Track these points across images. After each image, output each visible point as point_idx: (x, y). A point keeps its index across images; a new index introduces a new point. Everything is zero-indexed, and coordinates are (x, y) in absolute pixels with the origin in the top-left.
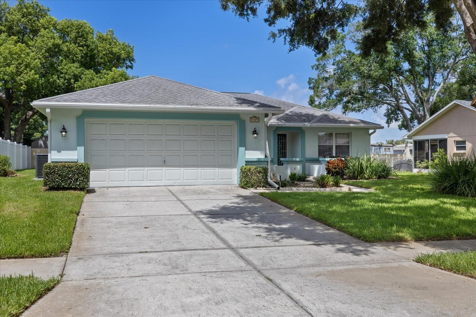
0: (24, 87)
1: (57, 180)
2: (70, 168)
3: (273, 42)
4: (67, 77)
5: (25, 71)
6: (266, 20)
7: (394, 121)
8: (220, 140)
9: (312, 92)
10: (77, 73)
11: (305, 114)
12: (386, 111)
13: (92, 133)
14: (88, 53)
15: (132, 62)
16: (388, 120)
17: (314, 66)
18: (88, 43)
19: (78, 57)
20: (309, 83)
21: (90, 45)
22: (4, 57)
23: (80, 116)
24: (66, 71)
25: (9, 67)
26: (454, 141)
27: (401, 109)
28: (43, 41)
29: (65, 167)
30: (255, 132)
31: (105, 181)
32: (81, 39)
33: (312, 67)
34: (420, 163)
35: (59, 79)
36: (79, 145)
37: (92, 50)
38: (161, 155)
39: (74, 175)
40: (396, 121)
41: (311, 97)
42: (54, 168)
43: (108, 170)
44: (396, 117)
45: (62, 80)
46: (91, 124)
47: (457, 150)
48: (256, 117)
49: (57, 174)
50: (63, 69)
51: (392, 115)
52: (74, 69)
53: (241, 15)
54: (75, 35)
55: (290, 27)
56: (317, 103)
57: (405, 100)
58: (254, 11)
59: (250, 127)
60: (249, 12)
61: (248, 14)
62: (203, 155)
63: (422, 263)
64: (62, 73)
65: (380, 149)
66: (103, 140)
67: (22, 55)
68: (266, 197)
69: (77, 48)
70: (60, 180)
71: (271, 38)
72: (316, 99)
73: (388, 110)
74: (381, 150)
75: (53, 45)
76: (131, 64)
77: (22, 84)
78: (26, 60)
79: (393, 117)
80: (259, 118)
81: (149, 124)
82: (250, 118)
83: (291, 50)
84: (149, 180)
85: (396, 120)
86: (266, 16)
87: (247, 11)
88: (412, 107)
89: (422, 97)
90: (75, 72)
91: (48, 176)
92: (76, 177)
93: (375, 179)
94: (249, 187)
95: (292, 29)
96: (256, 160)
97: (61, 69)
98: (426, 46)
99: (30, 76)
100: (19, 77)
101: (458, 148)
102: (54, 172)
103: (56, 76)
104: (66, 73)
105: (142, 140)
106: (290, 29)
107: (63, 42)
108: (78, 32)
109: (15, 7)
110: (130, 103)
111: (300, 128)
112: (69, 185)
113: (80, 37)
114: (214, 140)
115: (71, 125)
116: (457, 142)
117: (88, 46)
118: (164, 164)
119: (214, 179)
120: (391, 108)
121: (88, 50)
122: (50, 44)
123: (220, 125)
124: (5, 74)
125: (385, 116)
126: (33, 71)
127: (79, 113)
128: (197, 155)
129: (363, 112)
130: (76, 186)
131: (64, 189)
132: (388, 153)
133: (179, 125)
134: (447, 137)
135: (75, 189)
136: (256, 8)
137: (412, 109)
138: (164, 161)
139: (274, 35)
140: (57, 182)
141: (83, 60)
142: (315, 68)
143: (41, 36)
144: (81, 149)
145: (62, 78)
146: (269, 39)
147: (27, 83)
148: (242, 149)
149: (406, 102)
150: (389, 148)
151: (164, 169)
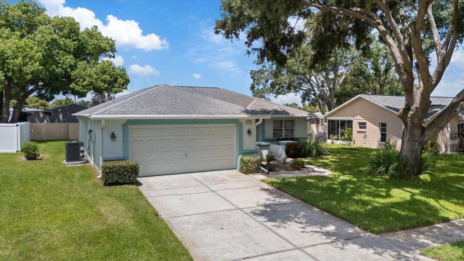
0: (30, 77)
1: (115, 177)
2: (125, 167)
4: (64, 66)
5: (30, 63)
6: (246, 43)
8: (225, 138)
10: (73, 64)
13: (133, 136)
14: (79, 46)
15: (114, 53)
17: (255, 62)
18: (79, 37)
19: (71, 49)
21: (81, 40)
22: (12, 51)
23: (125, 124)
24: (63, 62)
25: (17, 59)
26: (358, 122)
28: (43, 37)
29: (121, 167)
30: (249, 132)
32: (73, 34)
34: (333, 136)
35: (57, 68)
37: (82, 44)
38: (184, 151)
39: (128, 173)
42: (113, 169)
45: (60, 69)
46: (132, 129)
47: (360, 128)
48: (249, 121)
49: (115, 173)
50: (60, 60)
52: (70, 60)
53: (227, 37)
54: (68, 31)
55: (261, 47)
58: (237, 35)
60: (234, 36)
61: (232, 37)
62: (213, 149)
63: (425, 256)
64: (59, 63)
66: (141, 141)
67: (27, 49)
68: (264, 182)
69: (72, 43)
70: (118, 177)
71: (247, 54)
72: (256, 86)
75: (51, 40)
76: (114, 54)
77: (27, 74)
78: (31, 53)
80: (252, 121)
82: (246, 121)
86: (246, 40)
90: (71, 63)
91: (108, 175)
92: (130, 174)
94: (249, 173)
95: (263, 48)
96: (249, 152)
97: (58, 60)
99: (35, 67)
100: (25, 68)
101: (360, 127)
102: (113, 171)
103: (55, 66)
104: (63, 63)
105: (171, 140)
106: (261, 49)
108: (71, 29)
110: (164, 114)
112: (124, 180)
114: (221, 138)
115: (118, 131)
116: (360, 124)
117: (79, 41)
121: (79, 43)
122: (49, 40)
123: (225, 127)
124: (14, 66)
125: (301, 97)
126: (37, 64)
128: (209, 149)
130: (129, 181)
131: (121, 184)
133: (196, 127)
134: (352, 119)
135: (128, 184)
136: (239, 34)
138: (186, 155)
139: (249, 53)
140: (115, 179)
141: (75, 52)
143: (40, 31)
145: (59, 67)
147: (32, 73)
151: (186, 160)
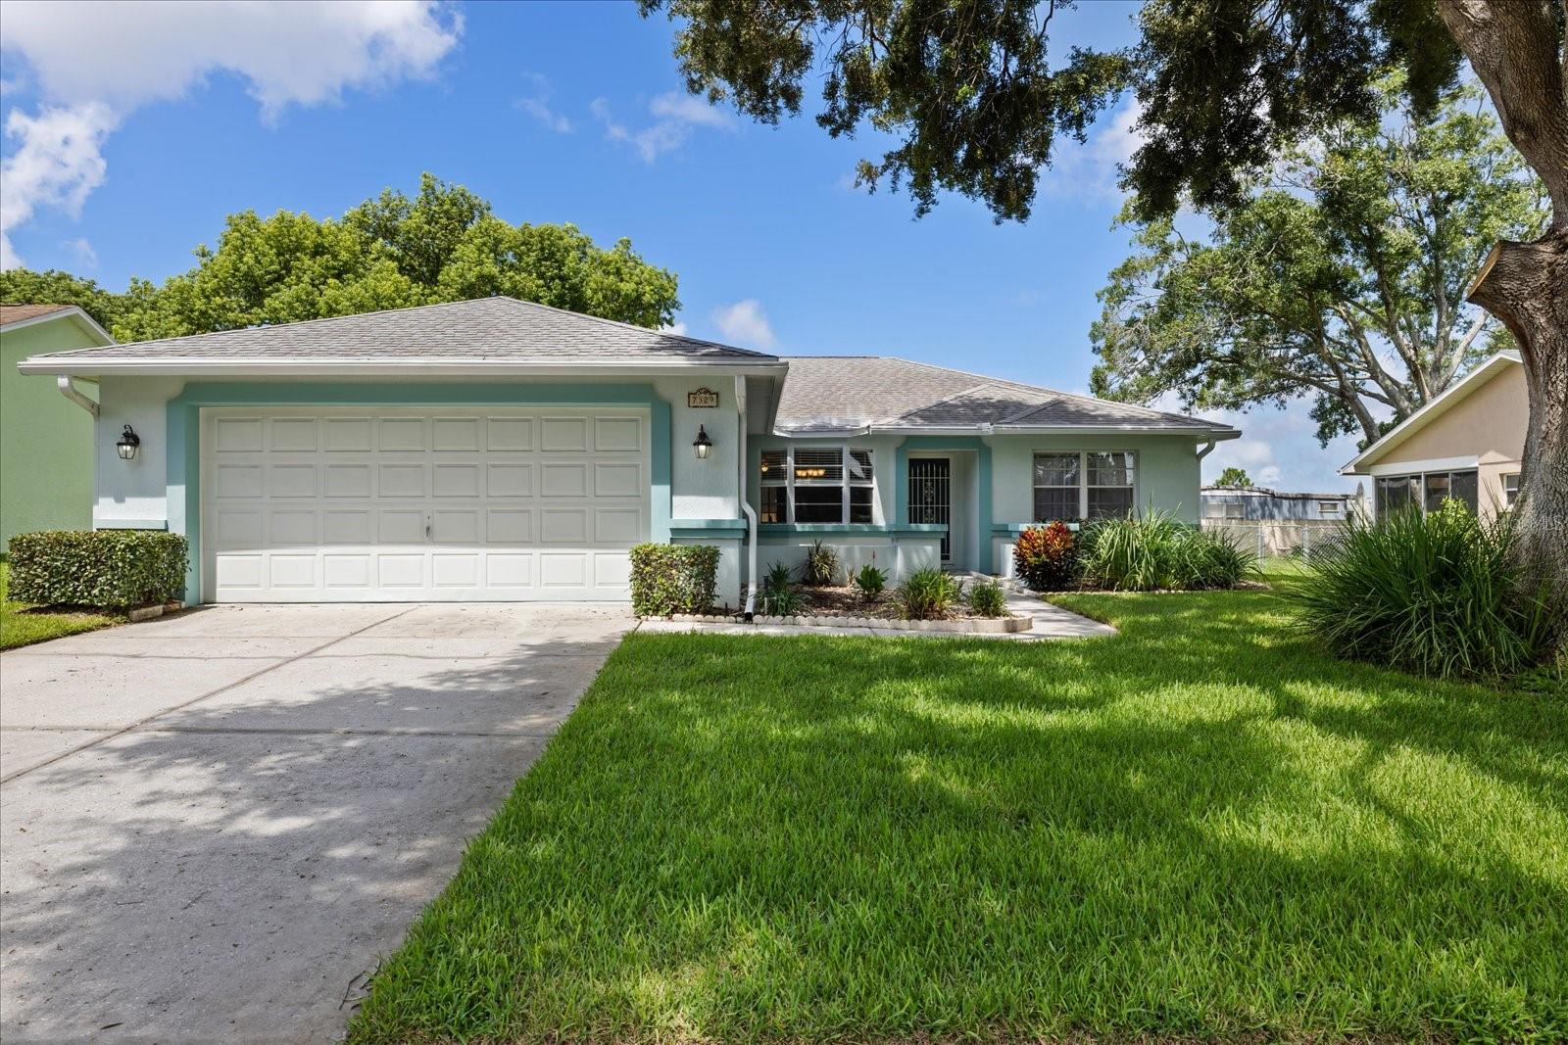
1: (38, 581)
3: (871, 192)
6: (824, 120)
7: (1340, 431)
8: (601, 466)
9: (1099, 361)
11: (999, 401)
12: (1316, 406)
13: (223, 448)
14: (565, 295)
15: (672, 310)
16: (1323, 428)
17: (1102, 293)
18: (565, 270)
20: (1094, 338)
21: (569, 276)
23: (176, 399)
26: (1502, 475)
27: (1351, 393)
30: (703, 438)
31: (257, 586)
32: (549, 263)
33: (1099, 297)
36: (171, 480)
38: (420, 512)
40: (1346, 431)
41: (1096, 371)
43: (266, 553)
44: (1346, 420)
46: (220, 421)
47: (1509, 502)
48: (707, 391)
51: (1336, 416)
53: (758, 111)
56: (1115, 387)
57: (1368, 370)
58: (792, 97)
59: (688, 420)
60: (781, 102)
61: (776, 109)
62: (548, 512)
65: (1304, 506)
66: (250, 467)
70: (46, 580)
71: (864, 181)
72: (1112, 377)
73: (1322, 401)
74: (1309, 509)
75: (478, 278)
79: (1336, 421)
80: (717, 394)
81: (385, 421)
82: (689, 394)
83: (921, 211)
84: (385, 585)
85: (1347, 429)
86: (824, 107)
87: (774, 102)
88: (1385, 389)
89: (1414, 358)
92: (90, 572)
93: (1178, 587)
94: (645, 612)
96: (703, 526)
98: (1428, 215)
105: (365, 466)
107: (502, 271)
108: (542, 249)
109: (415, 203)
111: (977, 441)
112: (72, 597)
113: (546, 259)
114: (583, 466)
115: (153, 425)
116: (1510, 480)
117: (563, 279)
118: (429, 535)
119: (582, 584)
120: (1330, 397)
121: (563, 287)
123: (601, 420)
125: (1314, 417)
127: (176, 390)
128: (529, 511)
129: (1247, 409)
130: (90, 601)
132: (1329, 517)
133: (474, 420)
134: (1476, 465)
136: (799, 89)
137: (1387, 393)
138: (428, 529)
142: (1105, 298)
144: (178, 493)
146: (858, 184)
148: (660, 492)
149: (1369, 375)
150: (1335, 505)
151: (429, 550)
